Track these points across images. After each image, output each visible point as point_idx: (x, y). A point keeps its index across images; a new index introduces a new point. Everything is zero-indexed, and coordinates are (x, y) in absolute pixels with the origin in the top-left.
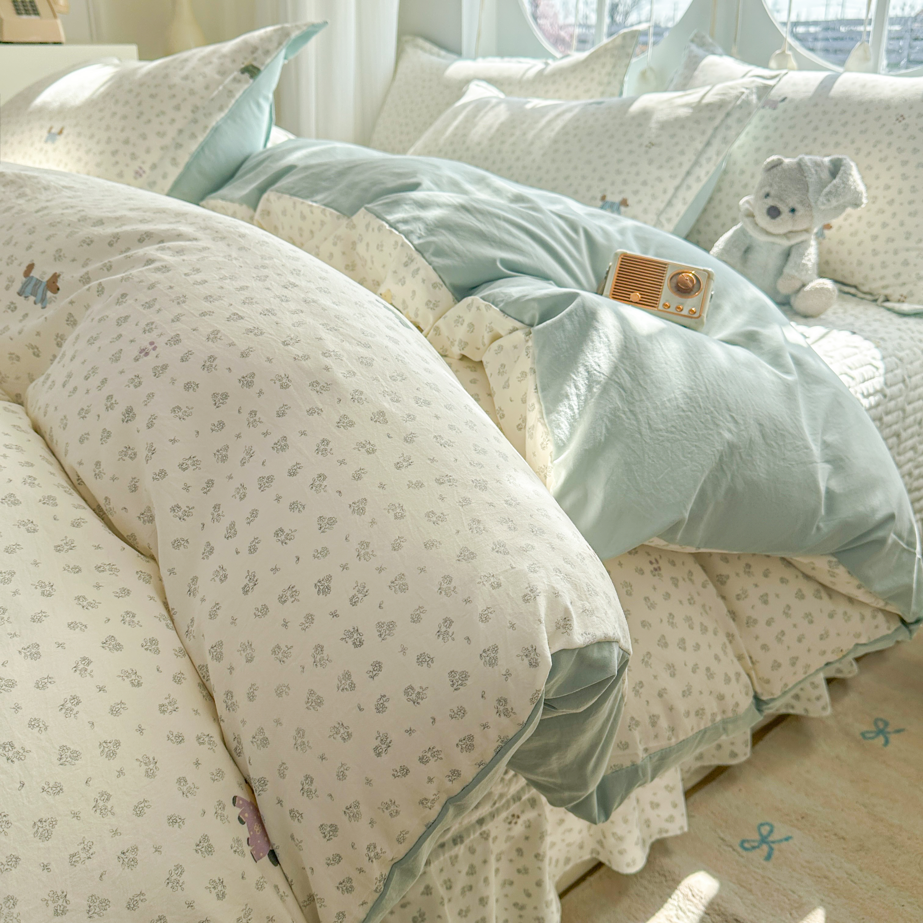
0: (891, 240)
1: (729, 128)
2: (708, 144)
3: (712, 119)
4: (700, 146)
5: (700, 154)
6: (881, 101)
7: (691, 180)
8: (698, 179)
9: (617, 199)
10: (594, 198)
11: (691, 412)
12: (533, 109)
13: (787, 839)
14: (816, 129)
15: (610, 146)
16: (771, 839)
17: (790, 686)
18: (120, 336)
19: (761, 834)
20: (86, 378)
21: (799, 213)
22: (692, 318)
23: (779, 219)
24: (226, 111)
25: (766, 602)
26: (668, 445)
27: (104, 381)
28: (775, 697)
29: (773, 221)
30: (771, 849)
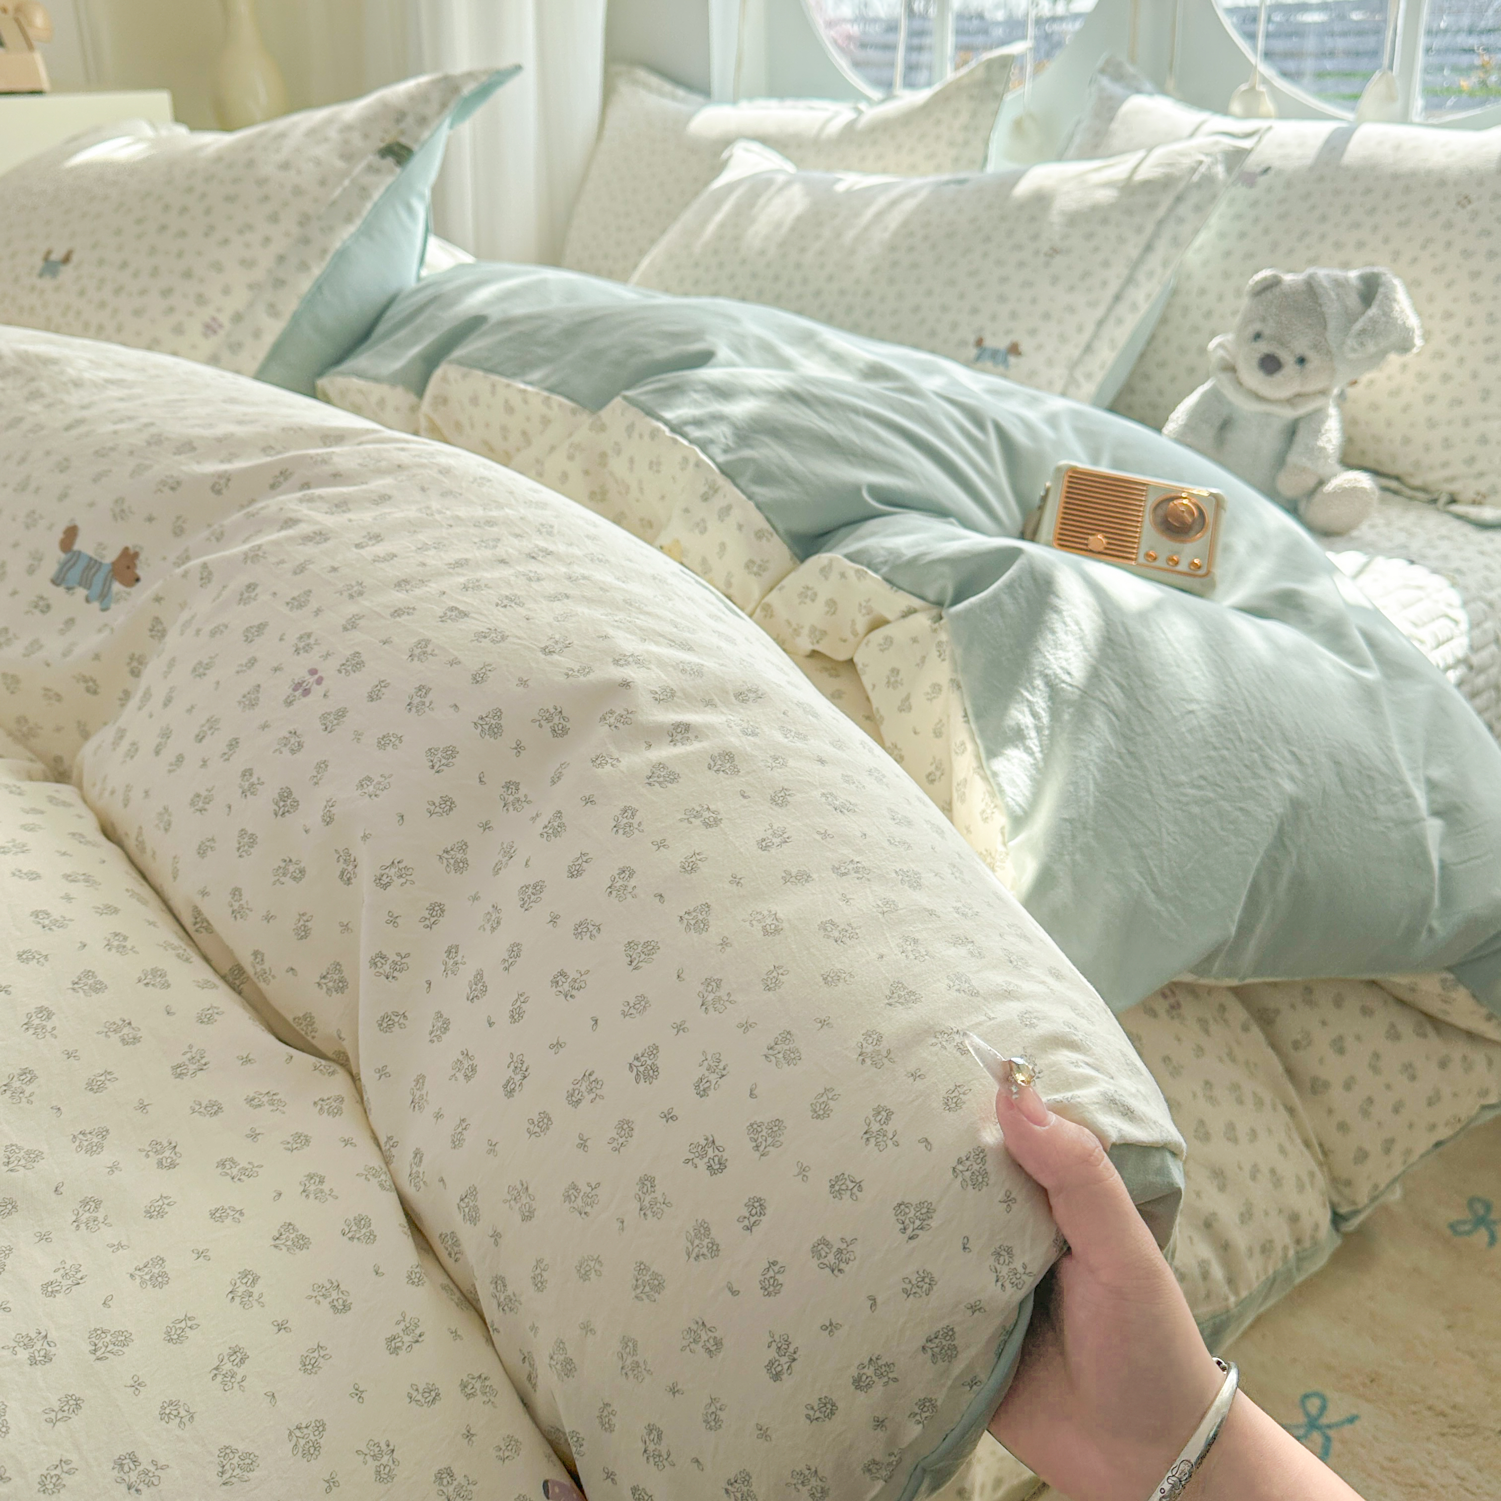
0: (1457, 402)
1: (1181, 221)
2: (1149, 248)
3: (1152, 206)
4: (1134, 252)
5: (1136, 265)
6: (1429, 173)
7: (1122, 309)
8: (1134, 307)
9: (1002, 343)
10: (963, 343)
11: (1228, 749)
12: (849, 193)
13: (1352, 1420)
14: (1323, 219)
15: (985, 255)
16: (1324, 1421)
17: (1382, 1186)
18: (253, 661)
19: (1307, 1414)
20: (200, 738)
21: (1310, 366)
22: (1195, 576)
23: (1279, 377)
24: (358, 222)
25: (1341, 1051)
26: (1196, 810)
27: (234, 744)
28: (1360, 1207)
29: (1269, 378)
30: (1328, 1439)
